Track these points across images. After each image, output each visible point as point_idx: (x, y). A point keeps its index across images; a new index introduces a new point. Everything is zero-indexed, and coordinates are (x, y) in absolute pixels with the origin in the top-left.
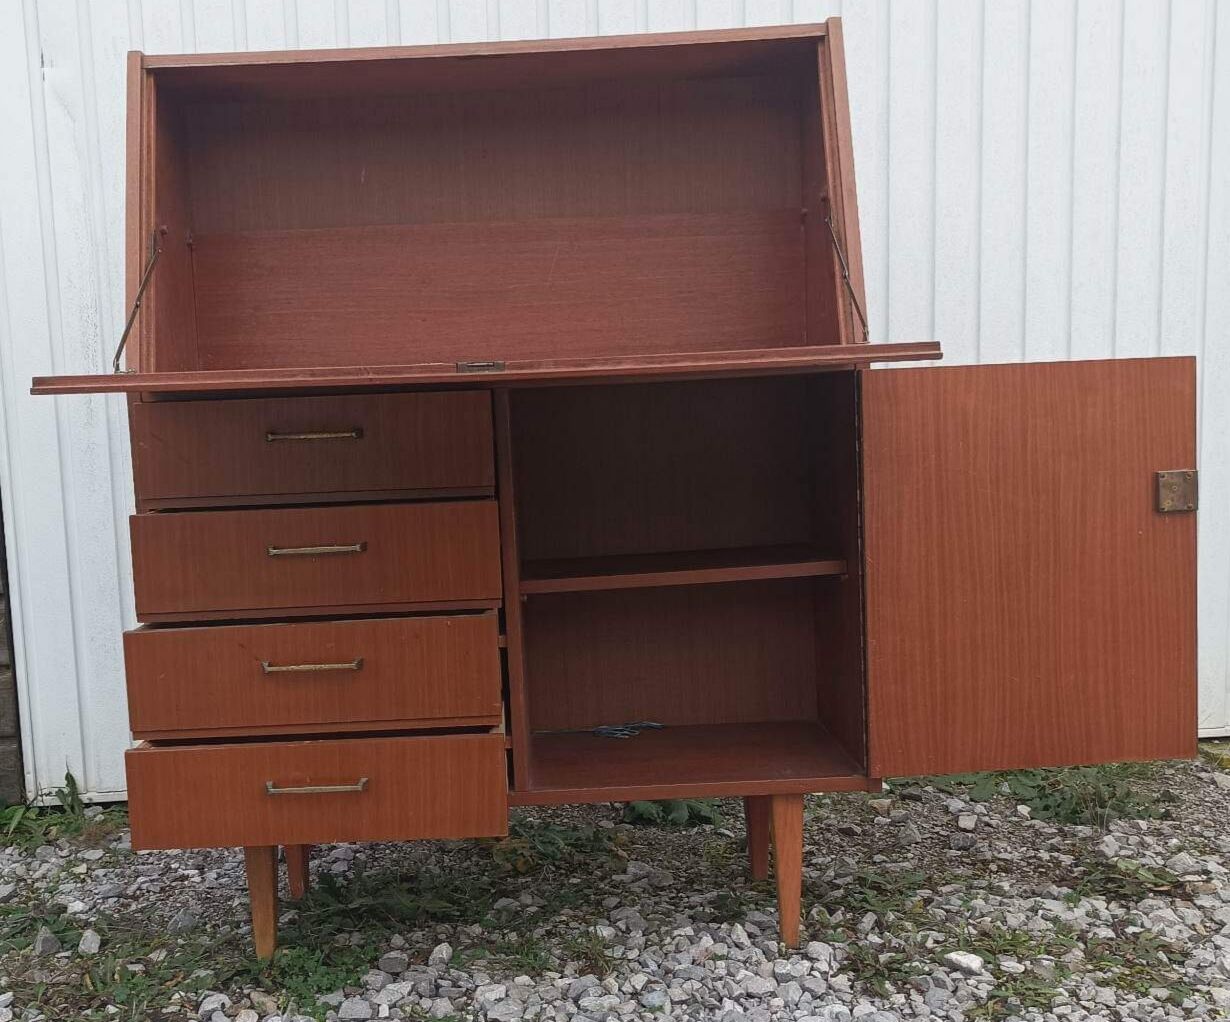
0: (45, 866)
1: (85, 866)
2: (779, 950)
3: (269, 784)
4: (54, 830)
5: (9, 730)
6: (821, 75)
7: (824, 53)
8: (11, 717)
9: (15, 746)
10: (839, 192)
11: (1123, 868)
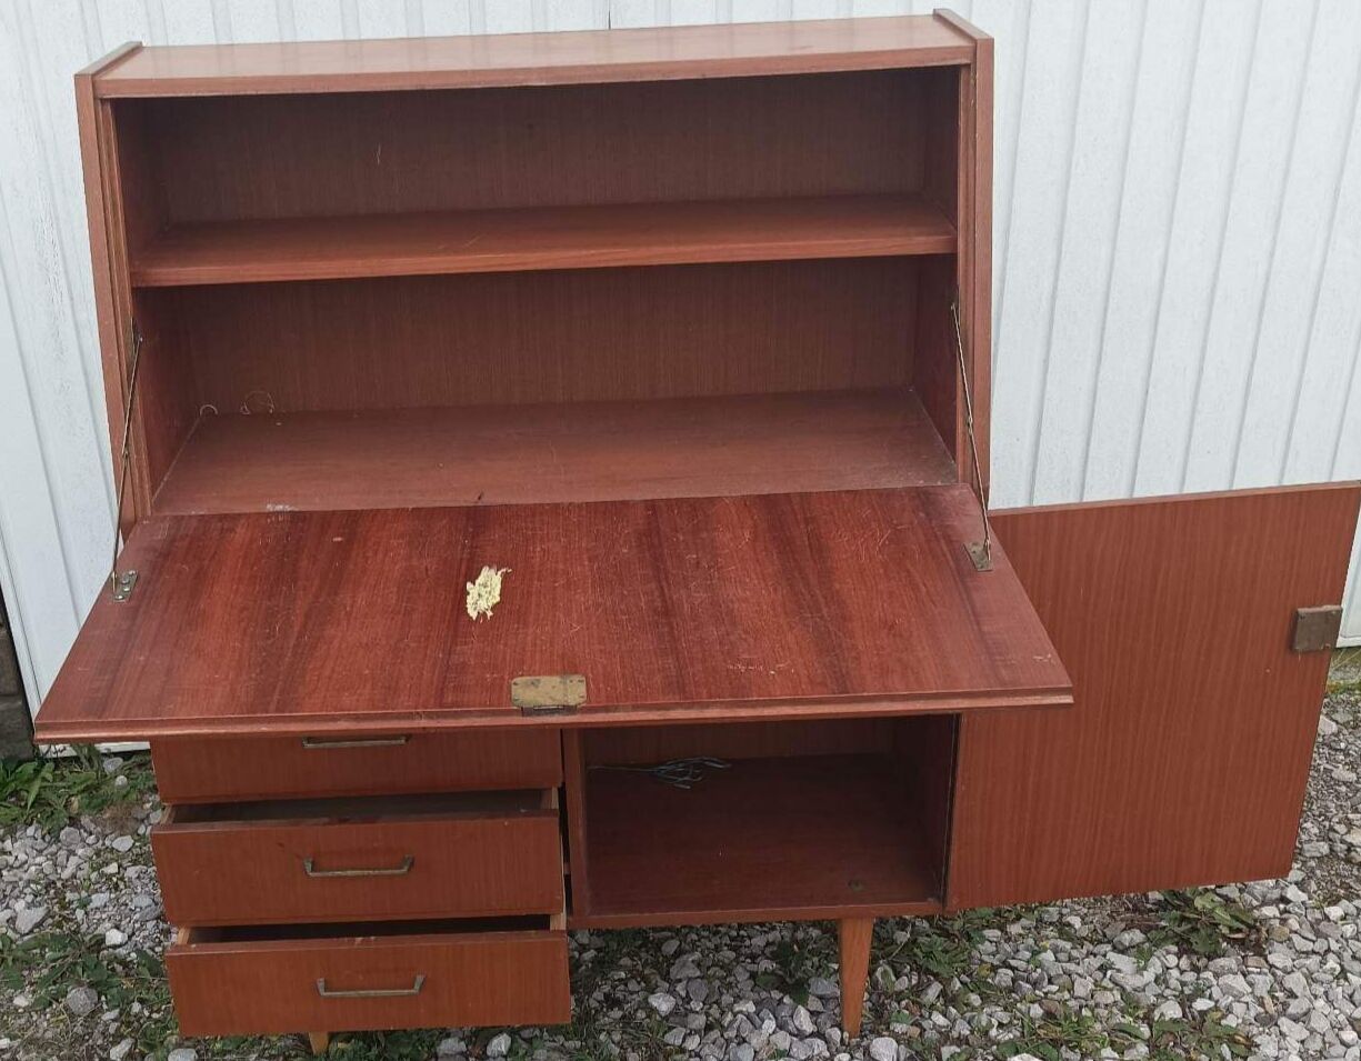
0: (74, 860)
1: (115, 865)
2: (842, 1040)
3: (321, 985)
4: (75, 802)
5: (11, 688)
6: (962, 113)
7: (968, 83)
8: (11, 674)
9: (20, 703)
10: (971, 256)
11: (1200, 907)
